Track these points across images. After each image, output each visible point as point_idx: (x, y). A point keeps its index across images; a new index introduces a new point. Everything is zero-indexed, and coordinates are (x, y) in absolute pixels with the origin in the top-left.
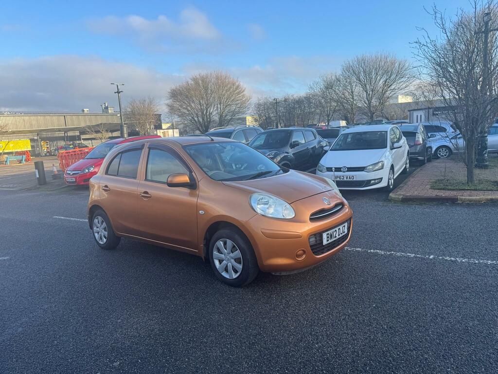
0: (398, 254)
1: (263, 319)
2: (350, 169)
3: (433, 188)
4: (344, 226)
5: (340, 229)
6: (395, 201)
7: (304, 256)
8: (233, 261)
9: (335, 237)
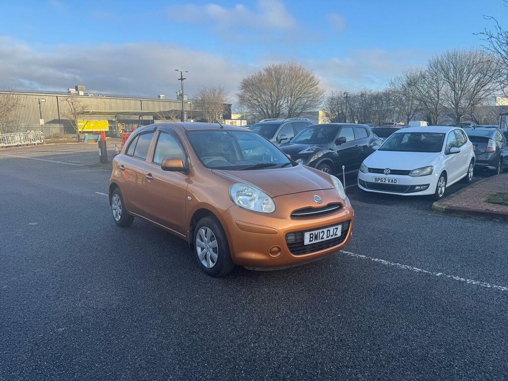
0: (403, 267)
1: (218, 310)
2: (394, 172)
3: (489, 201)
4: (337, 228)
5: (329, 230)
6: (437, 211)
7: (279, 254)
8: (211, 250)
9: (322, 238)
